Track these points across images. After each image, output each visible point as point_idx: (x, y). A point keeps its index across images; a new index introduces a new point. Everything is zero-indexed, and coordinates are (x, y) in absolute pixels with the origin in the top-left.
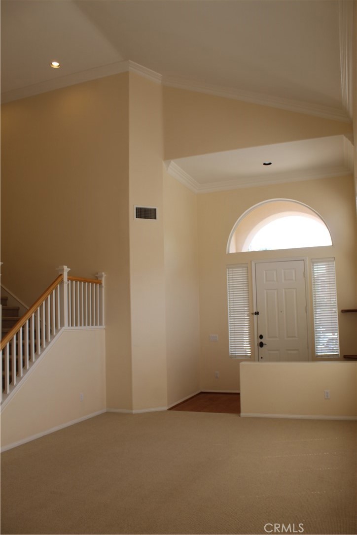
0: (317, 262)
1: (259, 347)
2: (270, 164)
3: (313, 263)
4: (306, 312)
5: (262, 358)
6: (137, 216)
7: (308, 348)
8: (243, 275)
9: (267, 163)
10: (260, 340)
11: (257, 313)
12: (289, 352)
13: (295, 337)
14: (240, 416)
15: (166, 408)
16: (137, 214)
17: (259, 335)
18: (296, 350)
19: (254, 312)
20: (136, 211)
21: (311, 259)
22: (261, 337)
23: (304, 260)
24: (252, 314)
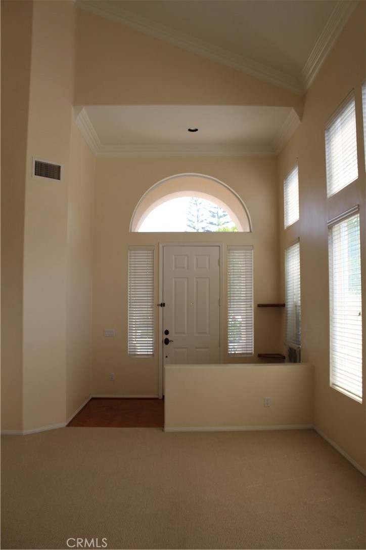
0: (233, 250)
1: (164, 344)
2: (196, 130)
3: (229, 250)
4: (220, 306)
5: (167, 357)
6: (35, 172)
7: (220, 346)
8: (148, 259)
9: (192, 129)
10: (166, 337)
11: (163, 305)
12: (199, 350)
13: (206, 333)
14: (163, 430)
15: (65, 424)
16: (36, 170)
17: (164, 330)
18: (207, 348)
19: (160, 303)
20: (36, 166)
21: (228, 246)
22: (167, 332)
23: (219, 246)
24: (158, 305)
